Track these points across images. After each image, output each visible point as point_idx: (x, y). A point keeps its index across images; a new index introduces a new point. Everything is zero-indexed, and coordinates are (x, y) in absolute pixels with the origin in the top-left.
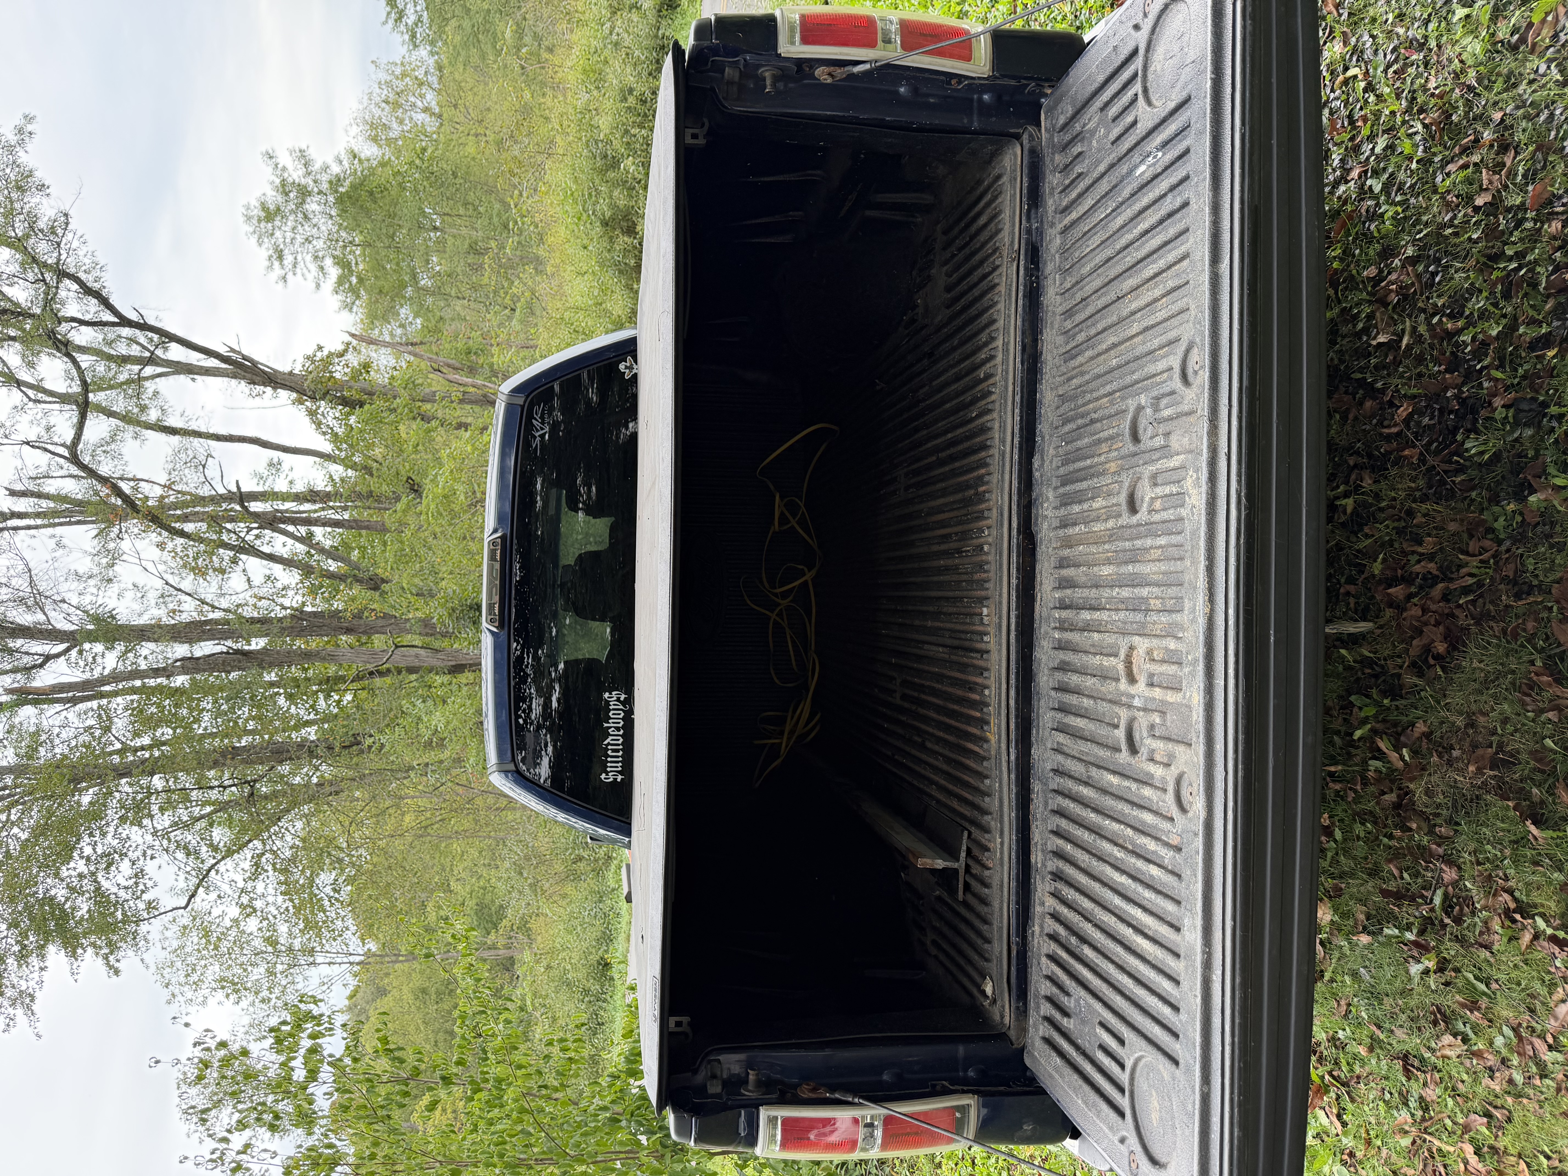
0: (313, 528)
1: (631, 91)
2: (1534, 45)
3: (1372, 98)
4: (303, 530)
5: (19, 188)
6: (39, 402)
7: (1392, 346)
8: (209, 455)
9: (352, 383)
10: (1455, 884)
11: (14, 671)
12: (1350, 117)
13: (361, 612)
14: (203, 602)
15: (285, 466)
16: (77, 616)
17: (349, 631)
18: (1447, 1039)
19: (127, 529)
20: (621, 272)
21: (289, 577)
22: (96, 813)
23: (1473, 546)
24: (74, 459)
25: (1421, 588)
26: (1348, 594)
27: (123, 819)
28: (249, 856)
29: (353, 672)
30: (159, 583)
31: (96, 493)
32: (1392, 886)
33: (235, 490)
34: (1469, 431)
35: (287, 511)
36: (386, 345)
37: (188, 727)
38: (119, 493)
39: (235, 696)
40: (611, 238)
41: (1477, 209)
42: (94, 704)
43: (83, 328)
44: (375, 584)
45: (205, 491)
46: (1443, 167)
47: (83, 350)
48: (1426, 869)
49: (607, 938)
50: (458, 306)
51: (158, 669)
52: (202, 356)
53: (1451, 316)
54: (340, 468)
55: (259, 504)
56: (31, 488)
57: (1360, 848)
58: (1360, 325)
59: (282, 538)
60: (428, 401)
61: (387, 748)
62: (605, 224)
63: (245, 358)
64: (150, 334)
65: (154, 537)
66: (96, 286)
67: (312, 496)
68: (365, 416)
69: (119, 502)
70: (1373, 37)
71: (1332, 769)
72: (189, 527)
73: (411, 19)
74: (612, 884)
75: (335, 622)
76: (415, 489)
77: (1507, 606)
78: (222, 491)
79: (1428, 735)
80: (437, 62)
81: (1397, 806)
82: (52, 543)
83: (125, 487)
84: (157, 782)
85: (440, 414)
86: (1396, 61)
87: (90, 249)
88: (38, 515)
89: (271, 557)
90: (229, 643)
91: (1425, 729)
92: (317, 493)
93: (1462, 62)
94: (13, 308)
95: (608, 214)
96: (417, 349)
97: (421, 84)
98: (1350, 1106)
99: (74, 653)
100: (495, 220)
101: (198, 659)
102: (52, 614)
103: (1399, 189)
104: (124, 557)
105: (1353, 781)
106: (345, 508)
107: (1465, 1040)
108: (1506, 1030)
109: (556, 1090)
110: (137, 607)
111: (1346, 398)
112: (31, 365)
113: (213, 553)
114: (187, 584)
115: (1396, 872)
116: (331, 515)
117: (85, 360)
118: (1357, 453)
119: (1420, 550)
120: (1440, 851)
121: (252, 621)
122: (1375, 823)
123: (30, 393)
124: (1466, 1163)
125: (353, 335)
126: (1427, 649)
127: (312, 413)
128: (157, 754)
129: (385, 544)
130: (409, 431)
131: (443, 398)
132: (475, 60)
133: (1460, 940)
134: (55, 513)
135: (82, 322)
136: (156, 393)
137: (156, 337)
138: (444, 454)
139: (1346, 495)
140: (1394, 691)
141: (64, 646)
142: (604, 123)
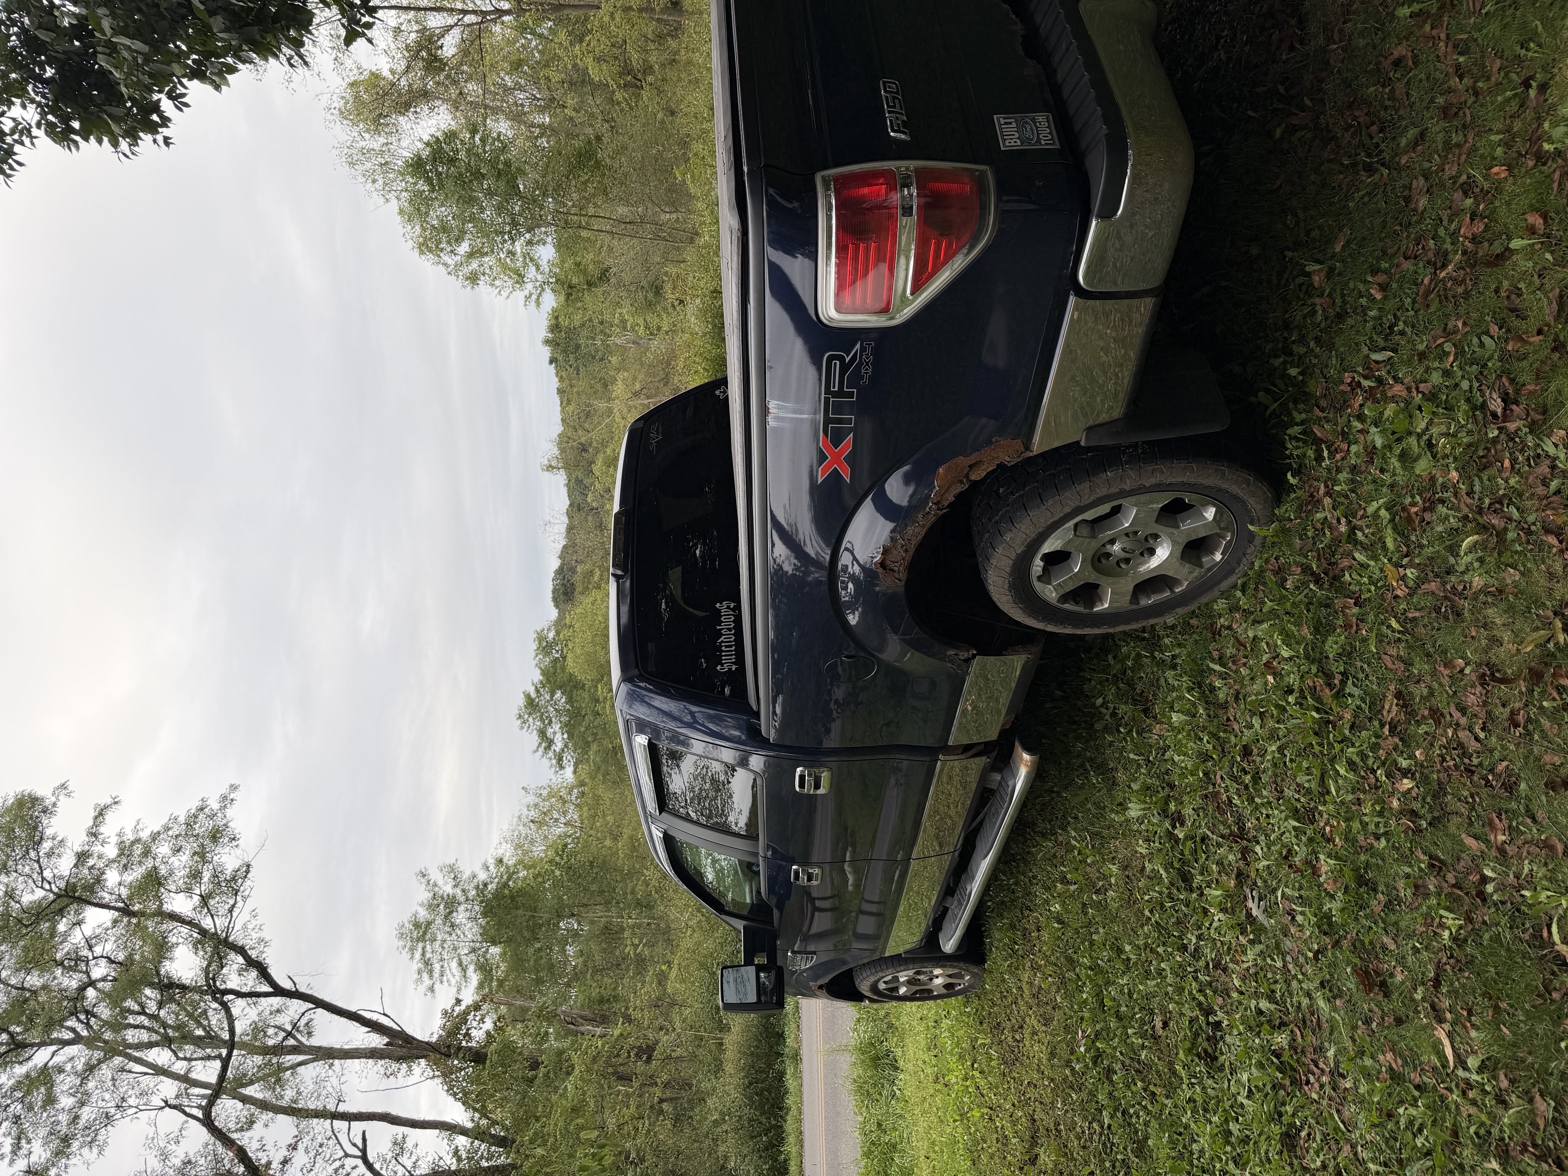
43: (239, 1001)
66: (259, 958)
73: (558, 746)
135: (242, 994)
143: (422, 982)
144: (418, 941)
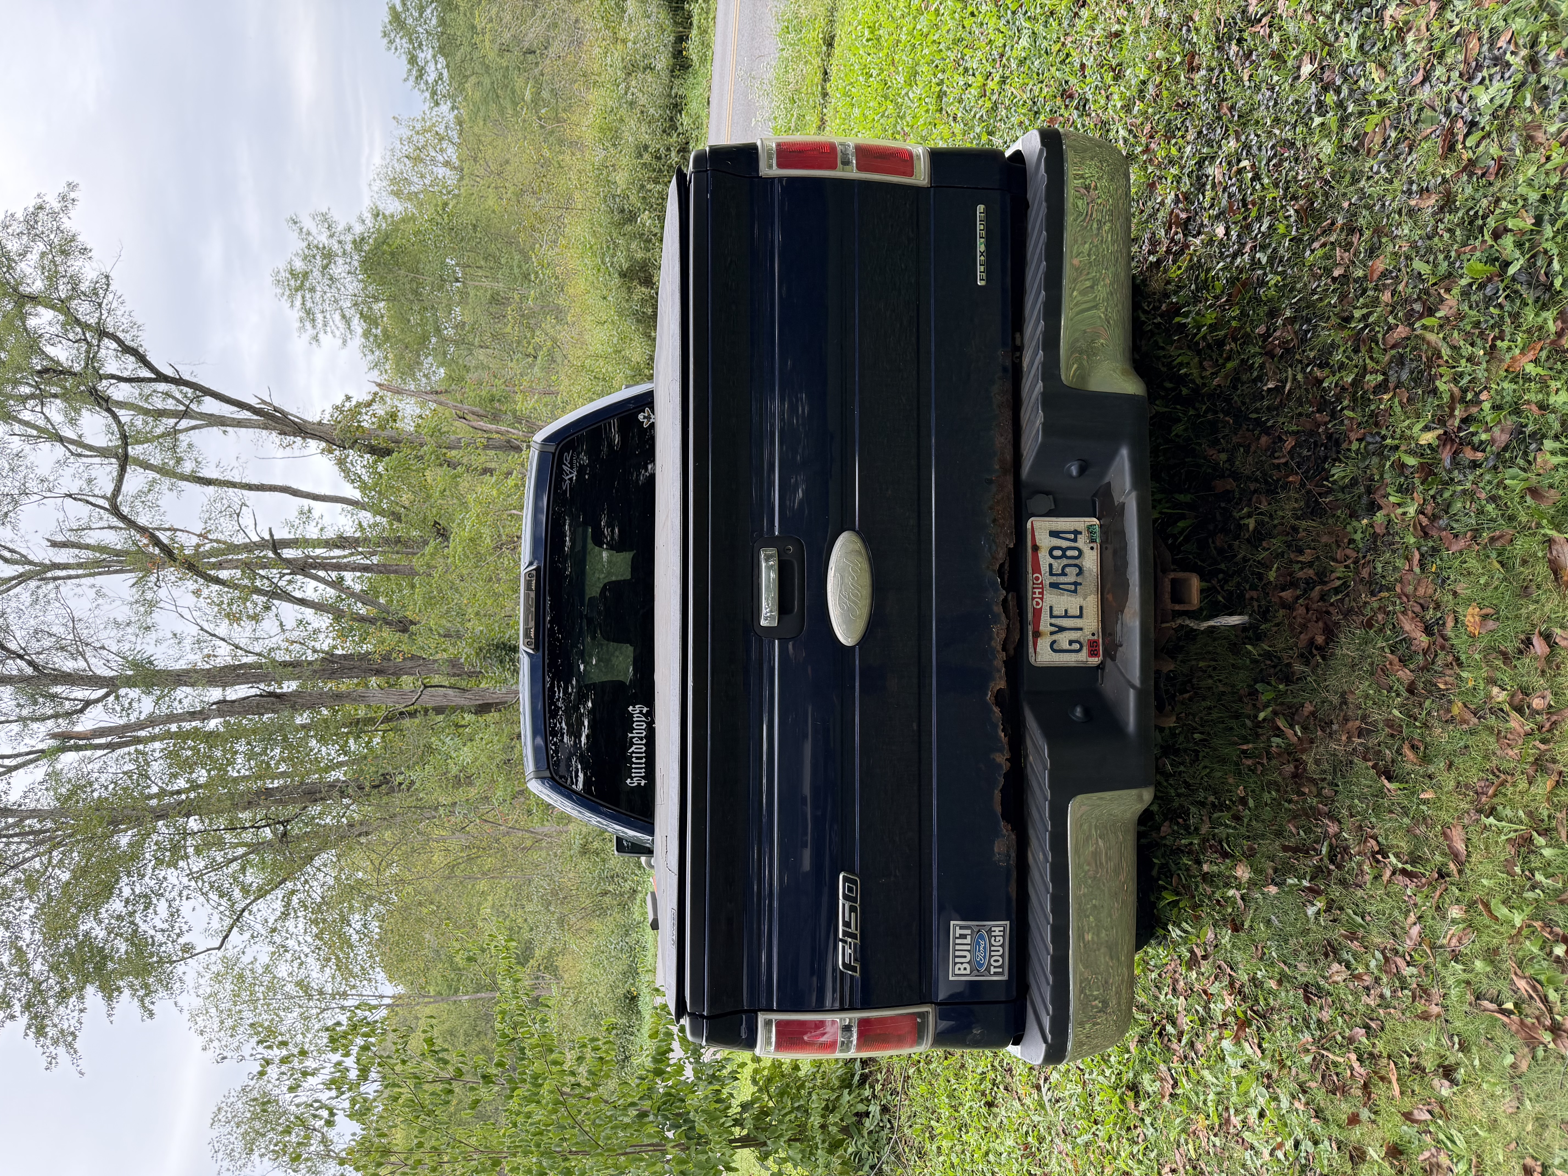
0: (343, 573)
1: (646, 147)
2: (1369, 150)
3: (1258, 187)
4: (334, 574)
5: (64, 253)
6: (80, 455)
7: (1278, 390)
8: (244, 504)
9: (379, 432)
10: (1337, 836)
11: (56, 716)
12: (1244, 200)
13: (390, 653)
14: (237, 647)
15: (316, 514)
16: (116, 662)
17: (378, 672)
18: (1335, 966)
19: (165, 576)
20: (638, 321)
21: (323, 621)
22: (134, 854)
23: (1340, 555)
24: (115, 510)
25: (1305, 591)
26: (1252, 598)
27: (159, 862)
28: (280, 897)
29: (382, 714)
30: (195, 630)
31: (135, 543)
32: (1292, 843)
33: (267, 537)
34: (1335, 460)
35: (318, 557)
36: (412, 394)
37: (222, 769)
38: (157, 542)
39: (268, 740)
40: (629, 288)
41: (1334, 280)
42: (132, 749)
43: (122, 385)
44: (404, 626)
45: (239, 539)
46: (1310, 245)
47: (122, 405)
48: (1316, 826)
49: (632, 972)
50: (481, 355)
51: (194, 713)
52: (236, 409)
53: (1320, 366)
54: (369, 515)
55: (291, 551)
56: (72, 539)
57: (1267, 813)
58: (1255, 374)
59: (313, 583)
60: (454, 448)
61: (417, 785)
62: (623, 275)
63: (276, 409)
64: (185, 389)
65: (191, 585)
66: (133, 345)
67: (341, 542)
68: (394, 464)
69: (157, 551)
70: (1258, 136)
71: (1245, 747)
72: (224, 574)
73: (431, 77)
74: (637, 916)
75: (365, 665)
76: (443, 534)
77: (1365, 603)
78: (256, 538)
79: (1313, 714)
80: (456, 117)
81: (1295, 776)
82: (91, 593)
83: (164, 537)
84: (193, 824)
85: (465, 461)
86: (1275, 155)
87: (128, 309)
88: (80, 566)
89: (302, 602)
90: (262, 686)
91: (1312, 709)
92: (346, 539)
93: (1319, 160)
94: (54, 366)
95: (625, 266)
96: (442, 398)
97: (441, 139)
98: (1267, 1035)
99: (111, 698)
100: (516, 271)
101: (233, 702)
102: (92, 661)
103: (1281, 261)
104: (162, 605)
105: (1260, 756)
106: (373, 554)
107: (1348, 967)
108: (1378, 955)
109: (588, 1089)
110: (174, 652)
111: (1248, 434)
112: (73, 422)
113: (247, 600)
114: (223, 629)
115: (1294, 830)
116: (359, 560)
117: (125, 416)
118: (1256, 480)
119: (1301, 559)
120: (1326, 809)
121: (285, 664)
122: (1278, 791)
123: (72, 447)
124: (1352, 1069)
125: (379, 385)
126: (1312, 642)
127: (341, 463)
128: (192, 795)
129: (413, 587)
130: (435, 477)
131: (469, 445)
132: (495, 114)
133: (1343, 882)
134: (97, 563)
135: (120, 379)
136: (190, 446)
137: (189, 391)
138: (471, 498)
139: (1249, 516)
140: (1288, 678)
141: (104, 691)
142: (621, 178)
143: (306, 331)
144: (297, 290)
